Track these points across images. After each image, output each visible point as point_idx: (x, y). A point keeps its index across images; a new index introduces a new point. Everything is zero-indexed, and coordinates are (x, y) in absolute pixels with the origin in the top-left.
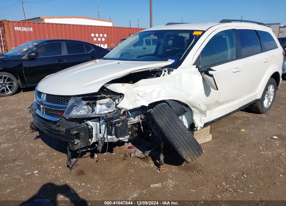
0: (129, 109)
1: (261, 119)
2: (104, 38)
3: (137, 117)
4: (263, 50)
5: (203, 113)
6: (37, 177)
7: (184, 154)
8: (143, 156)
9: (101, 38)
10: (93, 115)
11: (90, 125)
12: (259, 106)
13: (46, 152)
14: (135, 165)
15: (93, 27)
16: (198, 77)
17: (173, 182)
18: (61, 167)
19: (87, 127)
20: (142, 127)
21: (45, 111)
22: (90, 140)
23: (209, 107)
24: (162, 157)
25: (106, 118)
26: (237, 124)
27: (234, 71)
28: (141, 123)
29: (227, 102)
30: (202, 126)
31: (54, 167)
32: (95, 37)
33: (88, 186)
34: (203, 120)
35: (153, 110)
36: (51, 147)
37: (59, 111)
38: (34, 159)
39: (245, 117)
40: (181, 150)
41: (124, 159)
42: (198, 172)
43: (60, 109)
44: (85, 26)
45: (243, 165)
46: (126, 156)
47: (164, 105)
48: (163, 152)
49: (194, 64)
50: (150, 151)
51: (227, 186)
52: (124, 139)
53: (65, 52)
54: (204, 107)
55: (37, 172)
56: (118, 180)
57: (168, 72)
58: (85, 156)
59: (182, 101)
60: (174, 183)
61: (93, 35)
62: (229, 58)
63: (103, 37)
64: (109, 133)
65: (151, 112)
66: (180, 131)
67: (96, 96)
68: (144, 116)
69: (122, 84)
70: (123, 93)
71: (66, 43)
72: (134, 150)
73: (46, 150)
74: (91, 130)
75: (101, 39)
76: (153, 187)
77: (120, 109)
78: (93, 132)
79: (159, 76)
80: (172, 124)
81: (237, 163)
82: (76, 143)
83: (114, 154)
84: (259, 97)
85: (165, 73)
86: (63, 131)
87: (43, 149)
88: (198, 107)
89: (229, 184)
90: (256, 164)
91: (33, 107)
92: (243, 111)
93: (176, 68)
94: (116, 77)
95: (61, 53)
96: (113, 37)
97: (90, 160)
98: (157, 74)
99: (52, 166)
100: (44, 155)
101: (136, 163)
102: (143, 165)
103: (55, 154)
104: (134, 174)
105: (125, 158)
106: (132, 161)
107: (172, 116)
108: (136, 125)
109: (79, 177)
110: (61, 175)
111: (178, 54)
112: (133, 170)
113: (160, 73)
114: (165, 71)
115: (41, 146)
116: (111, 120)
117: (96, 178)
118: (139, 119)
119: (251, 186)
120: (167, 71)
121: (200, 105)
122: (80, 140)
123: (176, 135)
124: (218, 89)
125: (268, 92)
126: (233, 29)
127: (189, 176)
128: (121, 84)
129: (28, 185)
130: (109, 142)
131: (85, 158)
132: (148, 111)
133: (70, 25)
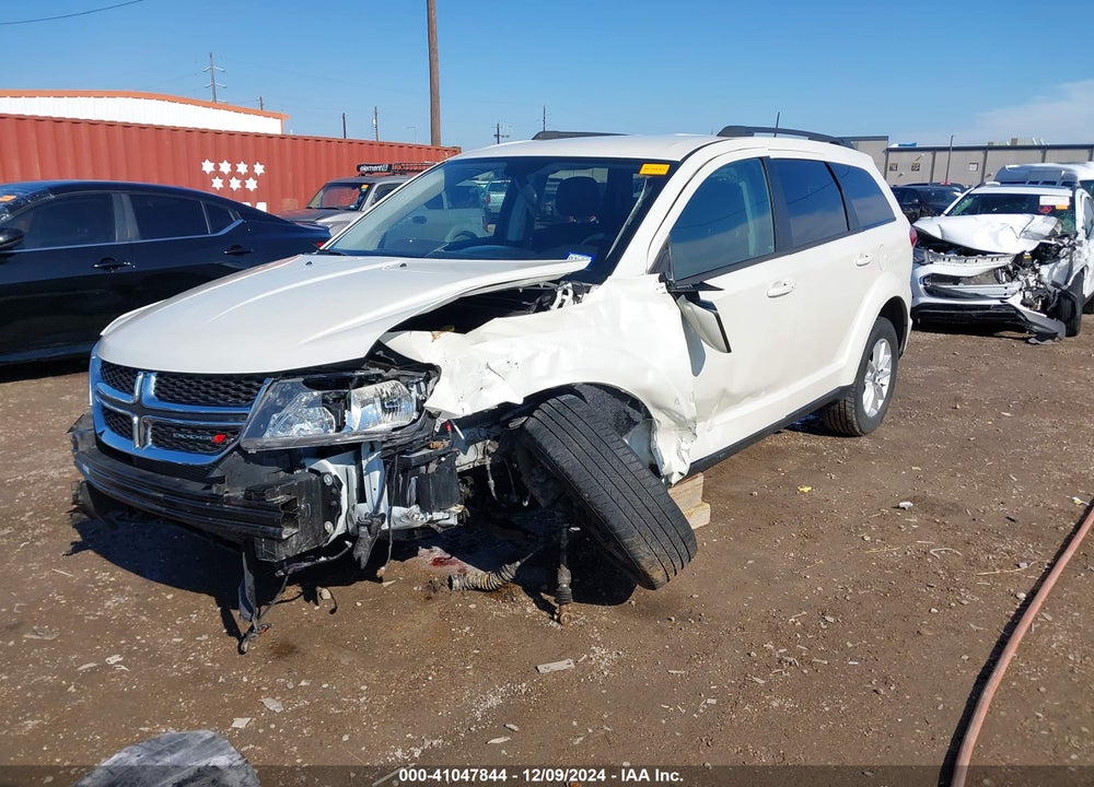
0: (460, 414)
1: (859, 451)
2: (256, 177)
3: (471, 449)
4: (852, 227)
5: (686, 426)
6: (125, 676)
7: (646, 554)
8: (495, 581)
9: (243, 178)
10: (345, 438)
11: (330, 473)
12: (848, 409)
13: (130, 594)
14: (470, 614)
15: (209, 138)
16: (667, 312)
17: (611, 653)
18: (205, 637)
19: (316, 481)
20: (491, 482)
21: (153, 435)
22: (328, 526)
23: (706, 408)
24: (565, 578)
25: (390, 445)
26: (783, 471)
27: (772, 293)
28: (488, 468)
29: (753, 394)
30: (685, 470)
31: (179, 640)
32: (217, 173)
33: (325, 686)
34: (688, 451)
35: (534, 419)
36: (145, 576)
37: (213, 431)
38: (91, 617)
39: (807, 449)
40: (632, 543)
41: (429, 598)
42: (683, 618)
43: (217, 424)
44: (175, 129)
45: (820, 588)
46: (432, 587)
47: (570, 400)
48: (568, 558)
49: (653, 271)
50: (518, 563)
51: (781, 651)
52: (447, 516)
53: (126, 231)
54: (688, 406)
55: (121, 659)
56: (423, 662)
57: (575, 295)
58: (285, 596)
59: (625, 387)
60: (614, 656)
61: (208, 167)
62: (752, 253)
63: (251, 174)
64: (398, 499)
65: (528, 426)
66: (630, 479)
67: (350, 374)
68: (496, 445)
69: (429, 333)
70: (435, 362)
71: (130, 196)
72: (457, 567)
73: (128, 588)
74: (334, 490)
75: (243, 184)
76: (547, 671)
77: (432, 416)
78: (340, 495)
79: (546, 309)
80: (603, 460)
81: (801, 585)
82: (285, 536)
83: (389, 586)
84: (848, 379)
85: (565, 297)
86: (236, 498)
87: (115, 585)
88: (672, 406)
89: (784, 646)
90: (858, 584)
91: (82, 427)
92: (798, 431)
93: (600, 281)
94: (420, 308)
95: (110, 234)
96: (290, 175)
97: (305, 608)
98: (538, 300)
99: (171, 637)
100: (127, 605)
101: (473, 606)
102: (497, 609)
103: (170, 597)
104: (473, 639)
105: (432, 594)
106: (457, 601)
107: (602, 434)
108: (467, 478)
109: (282, 662)
110: (212, 660)
111: (589, 239)
112: (468, 628)
113: (549, 297)
114: (565, 292)
115: (104, 576)
116: (404, 452)
117: (345, 661)
118: (480, 457)
119: (849, 645)
120: (571, 292)
121: (677, 399)
122: (295, 525)
123: (616, 495)
124: (729, 350)
125: (873, 363)
126: (761, 158)
127: (657, 632)
128: (427, 334)
129: (98, 702)
130: (394, 531)
131: (286, 604)
132: (511, 425)
133: (111, 125)
